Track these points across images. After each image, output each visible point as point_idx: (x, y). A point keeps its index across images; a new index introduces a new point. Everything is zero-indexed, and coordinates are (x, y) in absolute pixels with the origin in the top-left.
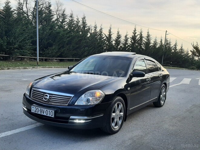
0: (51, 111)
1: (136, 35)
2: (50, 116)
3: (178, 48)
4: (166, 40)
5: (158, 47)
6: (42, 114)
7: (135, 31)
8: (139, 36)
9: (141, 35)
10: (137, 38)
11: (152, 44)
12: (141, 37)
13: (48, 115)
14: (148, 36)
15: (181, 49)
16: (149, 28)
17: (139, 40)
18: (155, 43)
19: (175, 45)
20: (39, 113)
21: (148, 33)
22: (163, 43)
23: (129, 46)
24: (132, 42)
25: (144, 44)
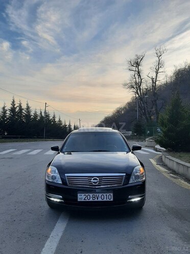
0: (108, 195)
1: (15, 106)
2: (108, 200)
3: (57, 120)
4: (45, 113)
5: (39, 120)
6: (96, 200)
7: (13, 102)
8: (18, 108)
9: (20, 106)
10: (17, 110)
11: (32, 117)
12: (21, 109)
13: (105, 200)
14: (28, 108)
15: (60, 121)
16: (28, 99)
17: (18, 113)
18: (36, 115)
19: (54, 117)
20: (91, 200)
21: (27, 104)
22: (43, 114)
23: (8, 119)
24: (11, 115)
25: (24, 116)
